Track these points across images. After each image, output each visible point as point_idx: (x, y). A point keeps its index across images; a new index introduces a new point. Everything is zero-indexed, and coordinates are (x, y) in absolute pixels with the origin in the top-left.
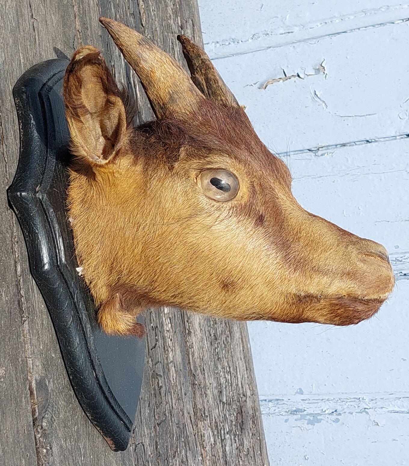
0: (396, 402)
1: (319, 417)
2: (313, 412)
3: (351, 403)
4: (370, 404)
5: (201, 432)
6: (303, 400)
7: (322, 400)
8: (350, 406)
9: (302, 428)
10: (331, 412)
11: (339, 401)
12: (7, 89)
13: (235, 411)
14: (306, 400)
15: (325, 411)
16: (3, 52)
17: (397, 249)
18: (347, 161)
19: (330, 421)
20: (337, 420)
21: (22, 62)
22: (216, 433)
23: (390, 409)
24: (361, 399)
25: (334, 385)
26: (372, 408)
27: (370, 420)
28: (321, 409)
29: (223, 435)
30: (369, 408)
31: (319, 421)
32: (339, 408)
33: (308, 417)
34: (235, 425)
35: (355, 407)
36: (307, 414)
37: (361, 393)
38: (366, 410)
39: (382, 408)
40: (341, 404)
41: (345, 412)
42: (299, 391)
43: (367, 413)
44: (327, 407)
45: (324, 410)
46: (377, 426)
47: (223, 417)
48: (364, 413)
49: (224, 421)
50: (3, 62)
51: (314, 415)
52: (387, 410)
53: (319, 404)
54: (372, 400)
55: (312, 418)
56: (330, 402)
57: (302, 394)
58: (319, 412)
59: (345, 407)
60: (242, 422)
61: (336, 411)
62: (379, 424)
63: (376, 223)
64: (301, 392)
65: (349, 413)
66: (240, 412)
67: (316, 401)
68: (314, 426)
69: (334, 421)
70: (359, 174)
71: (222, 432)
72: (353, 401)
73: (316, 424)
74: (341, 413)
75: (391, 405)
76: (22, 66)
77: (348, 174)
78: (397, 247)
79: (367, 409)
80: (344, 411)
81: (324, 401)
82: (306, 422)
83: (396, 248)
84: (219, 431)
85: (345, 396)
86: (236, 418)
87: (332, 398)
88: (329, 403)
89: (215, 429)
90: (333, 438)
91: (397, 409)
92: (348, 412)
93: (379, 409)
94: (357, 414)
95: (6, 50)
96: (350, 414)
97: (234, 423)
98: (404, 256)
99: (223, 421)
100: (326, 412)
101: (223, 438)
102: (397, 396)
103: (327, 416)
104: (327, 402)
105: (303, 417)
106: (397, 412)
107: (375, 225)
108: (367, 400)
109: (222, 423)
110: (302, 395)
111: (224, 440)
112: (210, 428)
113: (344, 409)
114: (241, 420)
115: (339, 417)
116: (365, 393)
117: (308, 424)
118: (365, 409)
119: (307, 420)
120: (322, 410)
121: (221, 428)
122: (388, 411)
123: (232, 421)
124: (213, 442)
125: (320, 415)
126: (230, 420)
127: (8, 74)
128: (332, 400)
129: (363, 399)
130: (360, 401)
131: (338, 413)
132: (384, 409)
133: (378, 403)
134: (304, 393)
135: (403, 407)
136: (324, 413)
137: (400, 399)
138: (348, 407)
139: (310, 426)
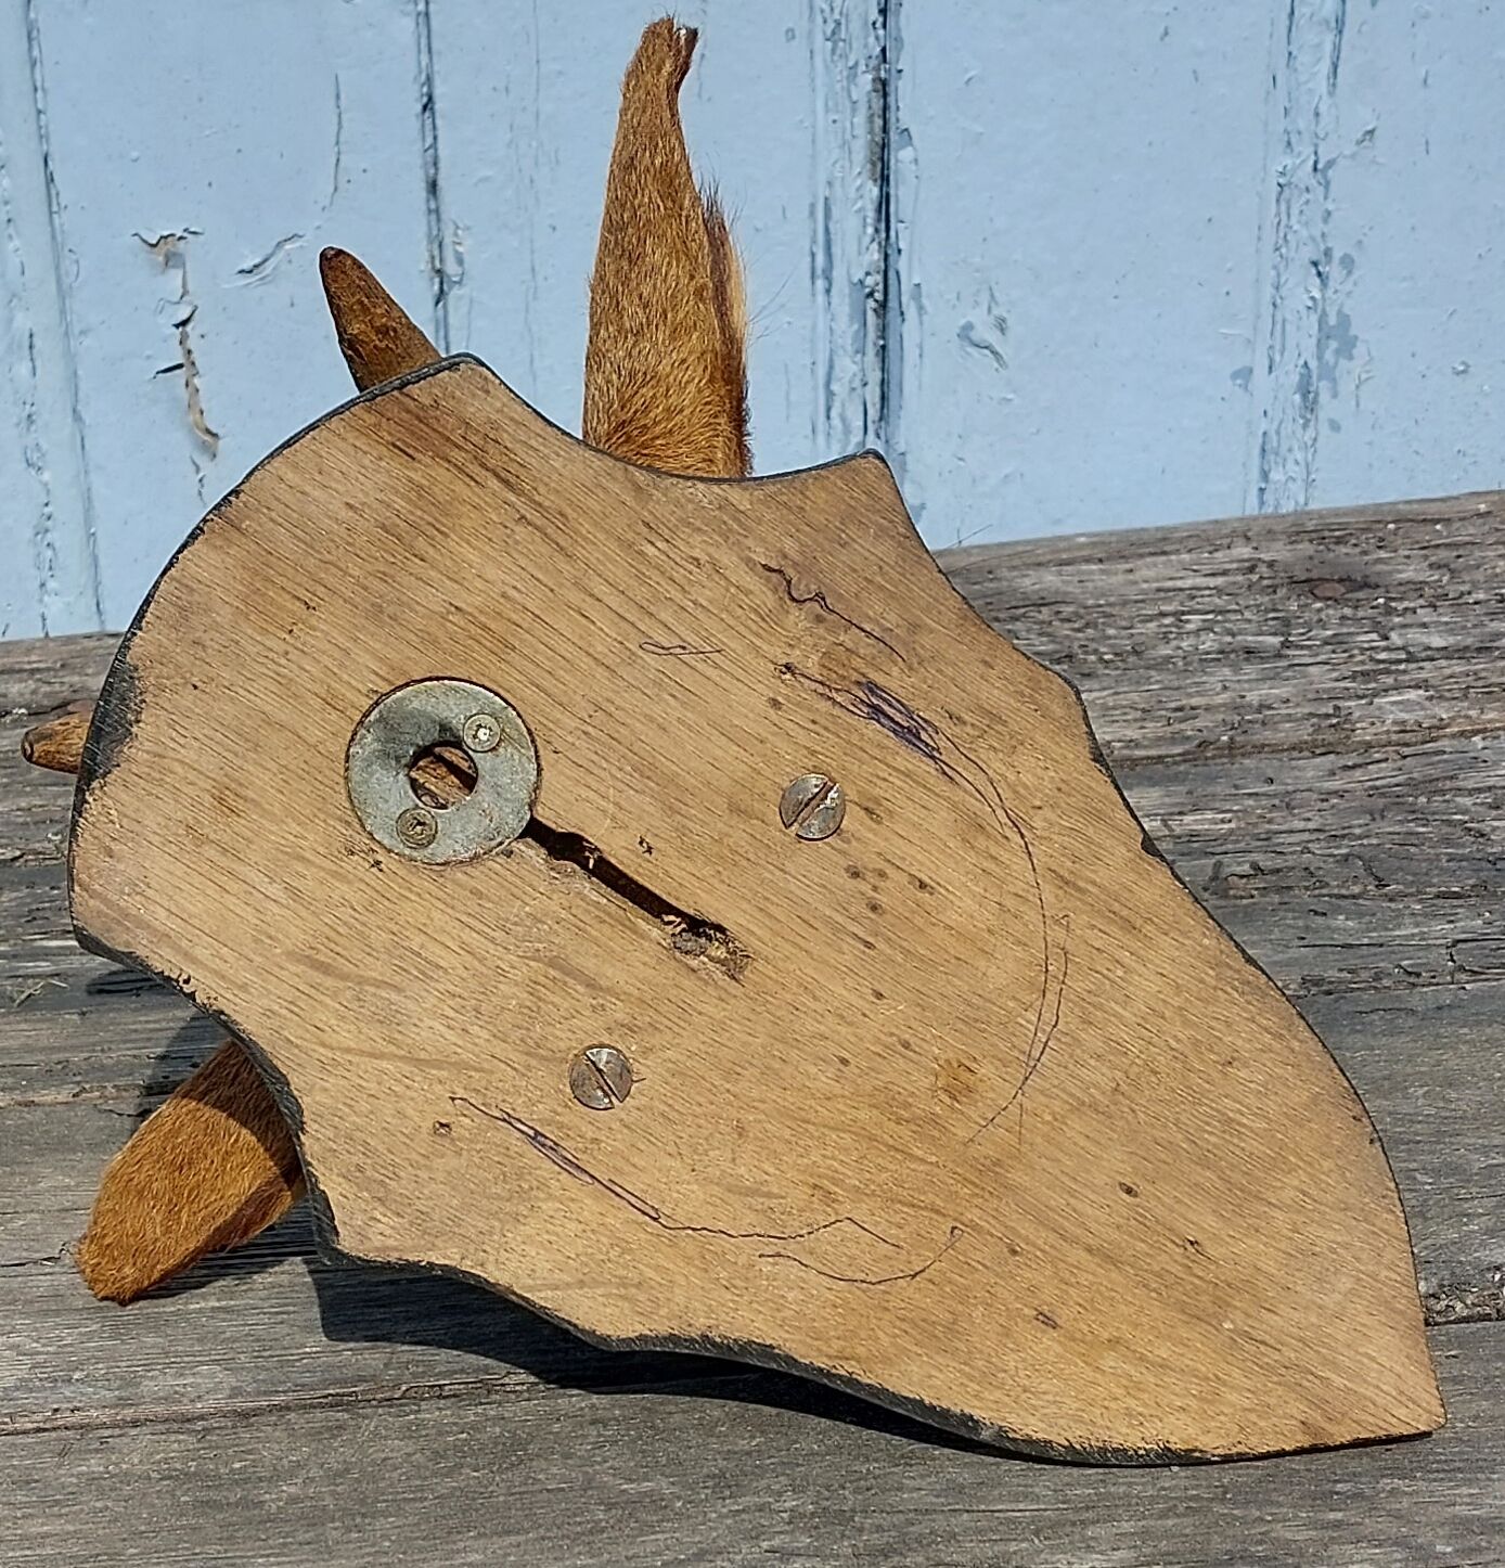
0: (1300, 68)
1: (1332, 320)
2: (1314, 341)
3: (1295, 211)
4: (1299, 154)
5: (1388, 732)
6: (1270, 368)
7: (1274, 305)
8: (1304, 218)
9: (1364, 376)
10: (1318, 281)
11: (1283, 250)
12: (319, 1361)
13: (1307, 605)
14: (1271, 360)
15: (1313, 298)
16: (195, 1370)
17: (797, 33)
18: (486, 179)
19: (1348, 286)
20: (1348, 263)
21: (217, 1304)
22: (1390, 680)
23: (1323, 88)
24: (1281, 181)
25: (1229, 265)
26: (1316, 145)
27: (1353, 156)
28: (1304, 312)
29: (1394, 656)
30: (1313, 158)
31: (1344, 320)
32: (1309, 253)
33: (1329, 356)
34: (1356, 607)
35: (1307, 202)
36: (1320, 358)
37: (1263, 180)
38: (1320, 166)
39: (1317, 114)
40: (1293, 244)
41: (1323, 235)
42: (1239, 382)
43: (1330, 164)
44: (1301, 290)
45: (1310, 304)
46: (1376, 133)
47: (1334, 652)
48: (1329, 173)
49: (1345, 646)
50: (226, 1369)
51: (1324, 334)
52: (1325, 97)
53: (1288, 317)
54: (1289, 143)
55: (1333, 345)
56: (1282, 280)
57: (1251, 371)
58: (1314, 318)
59: (1304, 233)
60: (1341, 581)
61: (1315, 264)
62: (1370, 128)
63: (705, 96)
64: (1244, 375)
65: (1325, 221)
66: (1309, 586)
67: (1278, 327)
68: (1361, 337)
69: (1350, 273)
70: (534, 144)
71: (1383, 656)
72: (1289, 208)
73: (1353, 332)
74: (1322, 247)
75: (1310, 85)
76: (232, 1303)
77: (532, 181)
78: (790, 34)
79: (1316, 163)
80: (1319, 239)
81: (1279, 301)
82: (1343, 362)
83: (793, 37)
84: (1382, 666)
85: (1267, 231)
86: (1329, 603)
87: (1273, 273)
88: (1289, 285)
89: (1376, 681)
90: (1405, 279)
91: (1325, 65)
92: (1321, 225)
93: (1321, 125)
94: (1332, 195)
95: (186, 1359)
96: (1330, 220)
97: (1348, 611)
98: (822, 11)
99: (1344, 652)
100: (1317, 295)
101: (1404, 656)
102: (1283, 62)
103: (1329, 293)
104: (1283, 291)
105: (1328, 373)
106: (1335, 67)
107: (709, 99)
108: (1288, 161)
109: (1351, 656)
110: (1255, 372)
111: (1409, 653)
112: (1376, 700)
113: (1313, 239)
114: (1337, 585)
115: (1337, 255)
116: (1264, 166)
117: (1351, 358)
118: (1315, 169)
119: (1336, 363)
120: (1309, 308)
121: (1372, 659)
122: (1331, 94)
123: (1343, 618)
124: (1421, 692)
125: (1324, 315)
126: (1341, 625)
127: (266, 1354)
128: (1279, 275)
129: (1282, 174)
130: (1290, 183)
131: (1323, 259)
132: (1323, 109)
133: (1302, 125)
134: (1248, 365)
135: (1319, 45)
136: (1320, 303)
137: (1294, 53)
138: (1307, 223)
139: (1360, 350)
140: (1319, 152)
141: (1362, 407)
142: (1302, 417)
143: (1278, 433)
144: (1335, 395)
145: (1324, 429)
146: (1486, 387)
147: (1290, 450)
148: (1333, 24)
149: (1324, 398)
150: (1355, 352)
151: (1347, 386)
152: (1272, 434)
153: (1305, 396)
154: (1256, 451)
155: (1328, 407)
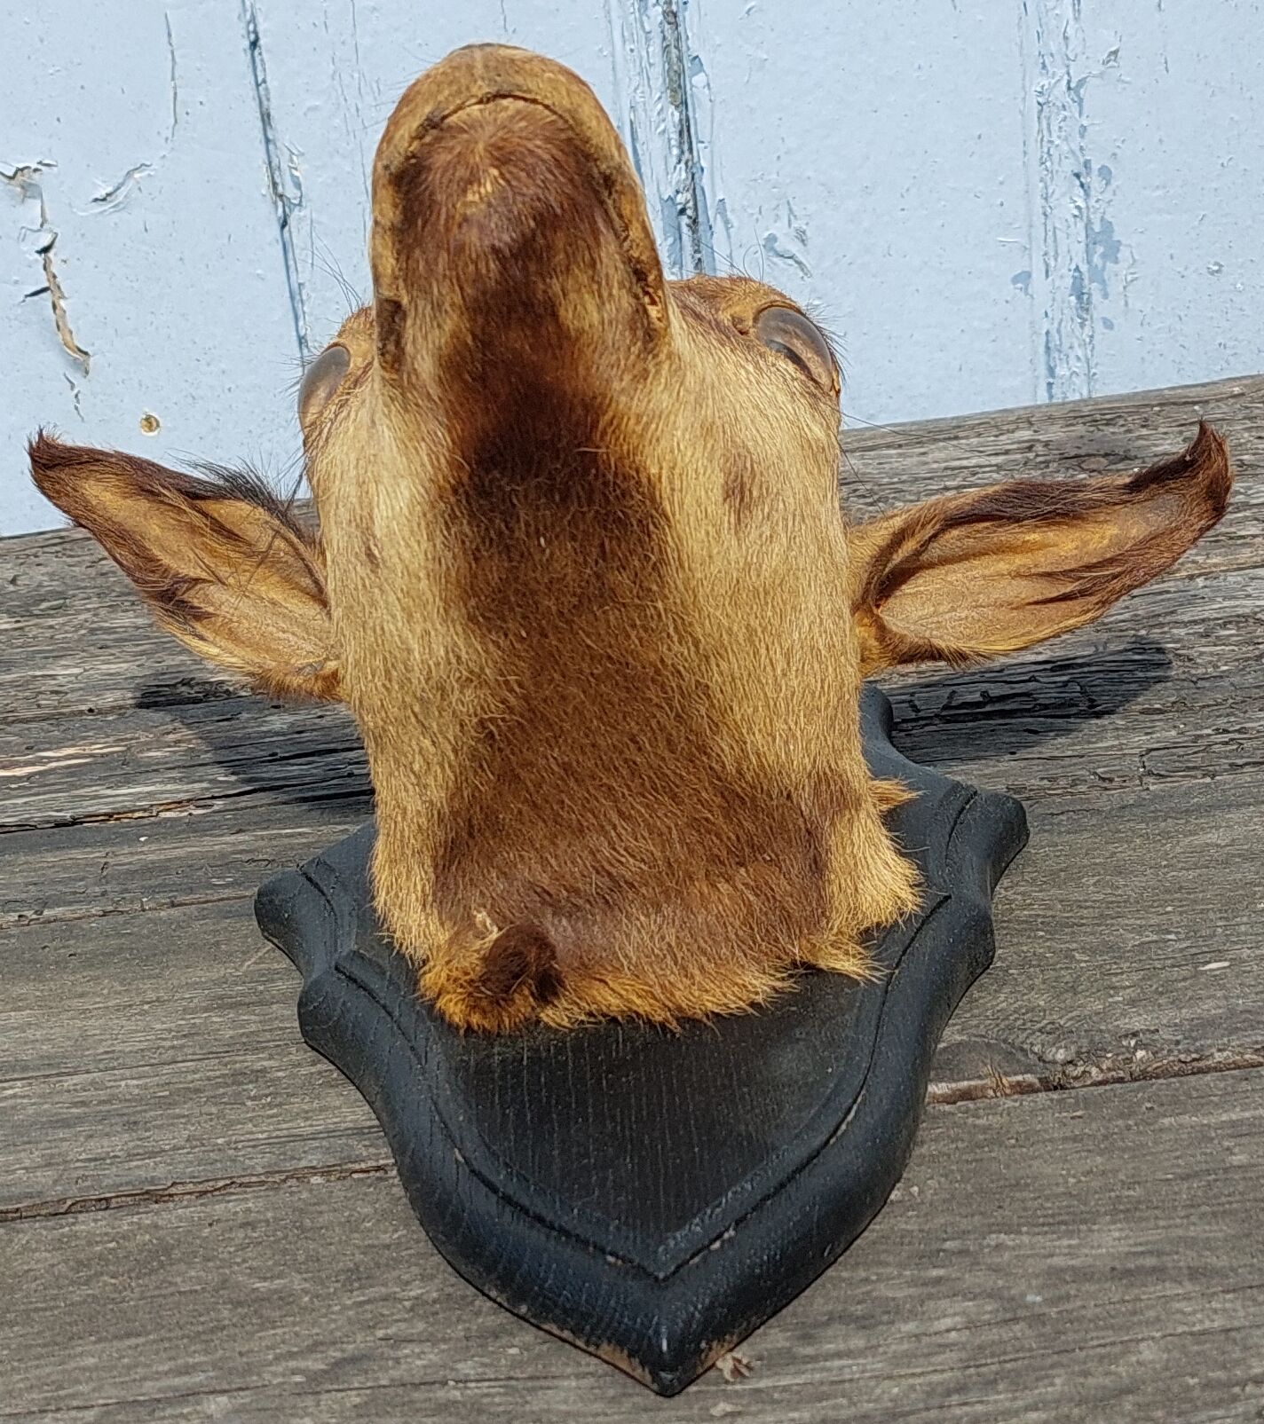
1: (1097, 228)
2: (1083, 245)
3: (1055, 128)
4: (1054, 73)
6: (1047, 272)
7: (1045, 214)
8: (1063, 134)
9: (1129, 278)
10: (1081, 191)
11: (1048, 164)
14: (1047, 265)
15: (1078, 207)
19: (1108, 196)
20: (1105, 173)
23: (1070, 13)
24: (1041, 100)
25: (1001, 179)
26: (1068, 66)
27: (1101, 75)
28: (1072, 220)
30: (1066, 78)
31: (1108, 227)
32: (1069, 166)
33: (1096, 259)
35: (1065, 119)
36: (1089, 262)
37: (1024, 99)
38: (1073, 85)
39: (1066, 38)
40: (1056, 158)
41: (1081, 149)
42: (1019, 285)
43: (1082, 82)
44: (1067, 200)
45: (1076, 212)
46: (1120, 53)
48: (1082, 91)
51: (1092, 240)
52: (1072, 22)
53: (1057, 225)
54: (1044, 66)
55: (1100, 249)
56: (1050, 191)
57: (1029, 275)
58: (1081, 225)
59: (1066, 148)
61: (1077, 176)
62: (1113, 49)
64: (1024, 278)
65: (1082, 136)
67: (1050, 234)
68: (1124, 241)
69: (1107, 184)
72: (1049, 125)
73: (1117, 237)
74: (1082, 160)
75: (1057, 12)
79: (1069, 82)
80: (1078, 153)
81: (1049, 211)
82: (1109, 265)
85: (1033, 146)
87: (1041, 185)
88: (1055, 196)
90: (1158, 187)
92: (1079, 140)
93: (1070, 48)
94: (1086, 111)
96: (1087, 134)
100: (1083, 204)
103: (1092, 202)
104: (1052, 202)
105: (1098, 275)
108: (1045, 82)
110: (1035, 276)
113: (1073, 152)
115: (1095, 166)
116: (1024, 87)
117: (1116, 261)
118: (1069, 88)
119: (1104, 264)
120: (1076, 216)
122: (1076, 19)
125: (1089, 223)
128: (1047, 187)
129: (1041, 94)
130: (1048, 102)
131: (1083, 170)
132: (1070, 32)
133: (1054, 48)
134: (1027, 269)
136: (1084, 211)
138: (1066, 139)
139: (1124, 253)
140: (1071, 72)
141: (1130, 306)
142: (1079, 316)
143: (1059, 331)
144: (1106, 296)
145: (1099, 327)
146: (1239, 285)
147: (1072, 348)
149: (1097, 298)
150: (1119, 255)
151: (1115, 287)
152: (1054, 332)
153: (1079, 298)
154: (1042, 350)
155: (1100, 308)
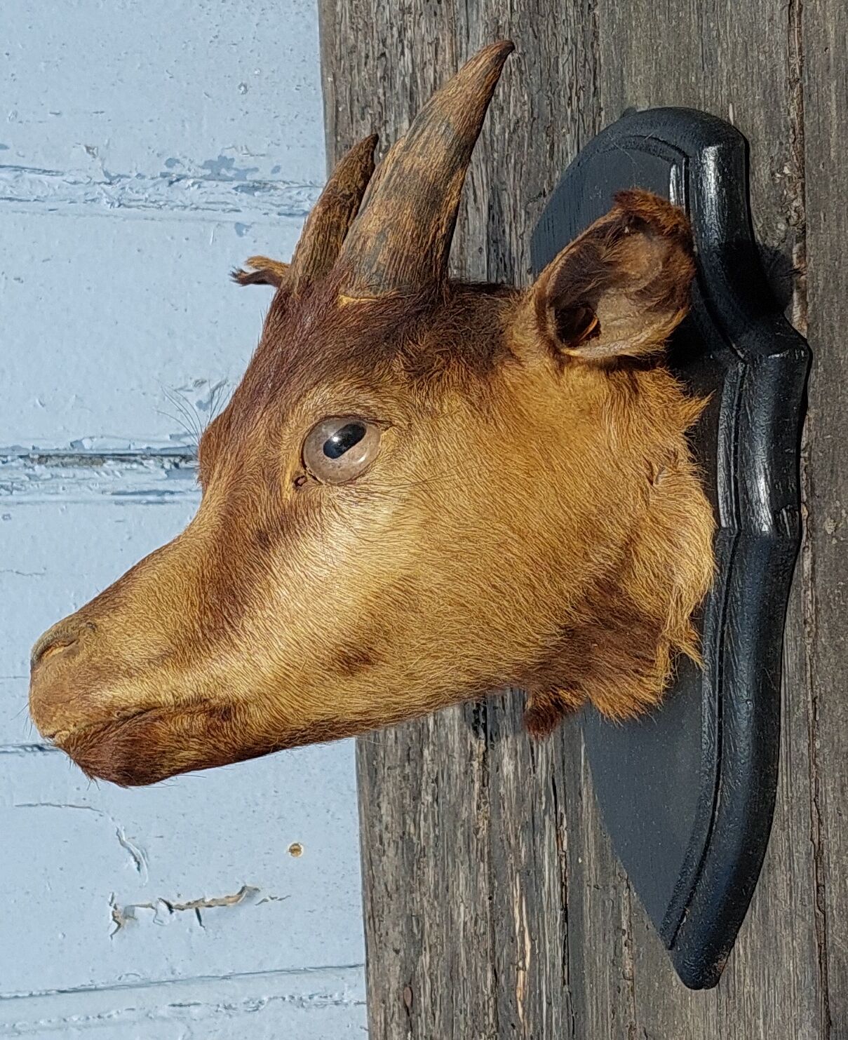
0: (45, 194)
1: (208, 172)
2: (221, 184)
3: (137, 196)
4: (99, 194)
6: (236, 211)
7: (196, 208)
8: (141, 191)
9: (245, 152)
10: (182, 181)
11: (161, 203)
14: (232, 210)
15: (193, 184)
19: (186, 162)
20: (171, 163)
23: (58, 179)
24: (117, 205)
25: (169, 238)
26: (94, 183)
27: (103, 160)
28: (202, 190)
30: (102, 185)
31: (209, 164)
32: (164, 188)
33: (231, 174)
35: (131, 189)
36: (232, 180)
37: (116, 216)
38: (108, 181)
39: (75, 183)
40: (158, 198)
41: (152, 179)
42: (244, 232)
43: (106, 174)
44: (188, 192)
45: (196, 186)
46: (89, 145)
48: (113, 174)
51: (216, 177)
52: (64, 178)
53: (204, 200)
54: (93, 200)
55: (223, 171)
56: (180, 204)
57: (238, 224)
58: (206, 184)
59: (151, 190)
61: (171, 183)
62: (85, 149)
64: (239, 228)
65: (143, 177)
67: (210, 206)
68: (219, 154)
69: (178, 161)
72: (134, 200)
73: (216, 158)
74: (160, 179)
79: (106, 183)
80: (155, 181)
81: (193, 206)
82: (235, 165)
85: (148, 213)
87: (175, 210)
88: (184, 199)
90: (183, 126)
91: (44, 177)
92: (146, 179)
93: (82, 180)
94: (127, 174)
96: (143, 174)
100: (191, 181)
102: (41, 204)
103: (190, 174)
104: (188, 203)
105: (241, 174)
106: (45, 171)
108: (104, 201)
110: (239, 220)
113: (155, 185)
115: (166, 169)
116: (107, 216)
117: (232, 160)
118: (110, 184)
119: (236, 169)
120: (199, 187)
122: (62, 175)
125: (204, 177)
128: (178, 206)
129: (112, 204)
130: (118, 200)
131: (168, 178)
132: (71, 179)
133: (81, 193)
134: (233, 225)
135: (31, 182)
136: (196, 180)
137: (35, 197)
138: (145, 189)
139: (228, 154)
140: (99, 181)
141: (264, 152)
142: (269, 191)
143: (278, 206)
144: (256, 170)
145: (278, 176)
146: (256, 73)
147: (290, 198)
148: (18, 173)
149: (257, 176)
150: (229, 157)
151: (251, 162)
152: (279, 209)
153: (256, 189)
154: (290, 219)
155: (264, 174)
